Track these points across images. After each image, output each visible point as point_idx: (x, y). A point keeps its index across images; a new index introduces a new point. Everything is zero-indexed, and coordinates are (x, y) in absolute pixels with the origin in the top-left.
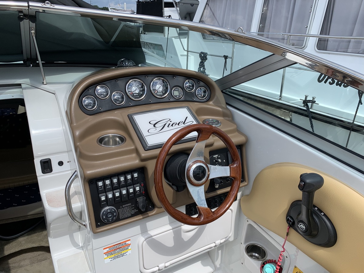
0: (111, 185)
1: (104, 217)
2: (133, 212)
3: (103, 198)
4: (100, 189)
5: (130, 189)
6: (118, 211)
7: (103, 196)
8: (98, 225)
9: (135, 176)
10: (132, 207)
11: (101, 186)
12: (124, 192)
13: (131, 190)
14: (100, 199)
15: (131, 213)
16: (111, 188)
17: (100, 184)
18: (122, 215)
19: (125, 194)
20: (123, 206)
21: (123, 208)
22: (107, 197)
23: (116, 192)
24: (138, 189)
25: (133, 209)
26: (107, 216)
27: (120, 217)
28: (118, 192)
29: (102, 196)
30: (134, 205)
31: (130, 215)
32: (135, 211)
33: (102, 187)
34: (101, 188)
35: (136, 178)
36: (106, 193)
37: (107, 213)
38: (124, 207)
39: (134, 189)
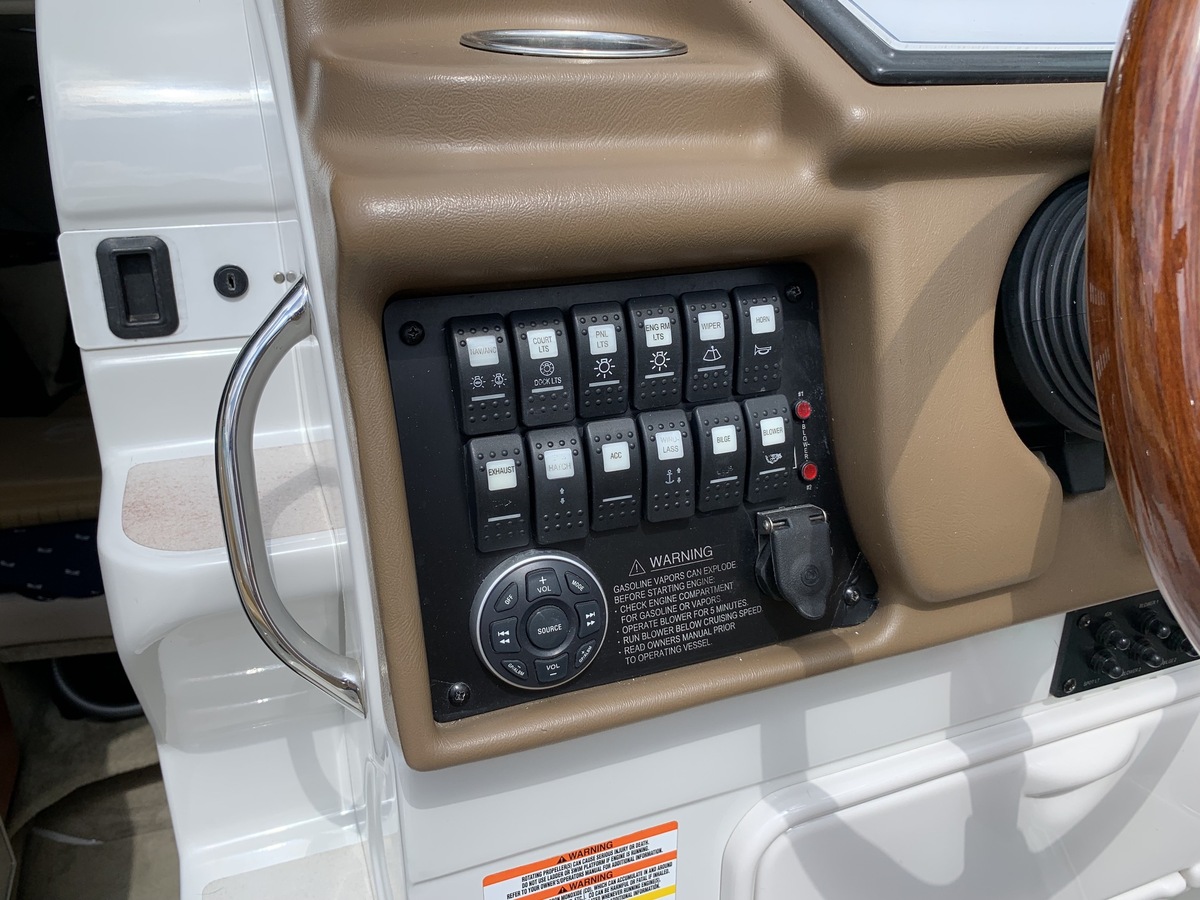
0: (570, 375)
1: (505, 637)
2: (725, 618)
3: (502, 476)
4: (481, 392)
5: (718, 424)
6: (610, 596)
7: (505, 456)
8: (452, 698)
9: (758, 328)
10: (719, 578)
11: (487, 372)
12: (670, 444)
13: (724, 440)
14: (471, 478)
15: (711, 627)
16: (570, 394)
17: (482, 349)
18: (645, 636)
19: (673, 463)
20: (655, 562)
21: (652, 574)
22: (529, 469)
23: (609, 440)
24: (773, 430)
25: (726, 598)
26: (523, 632)
27: (623, 646)
28: (620, 438)
29: (493, 457)
30: (732, 565)
31: (702, 644)
32: (743, 614)
33: (499, 379)
34: (489, 388)
35: (764, 339)
36: (524, 431)
37: (526, 608)
38: (662, 574)
39: (748, 435)
